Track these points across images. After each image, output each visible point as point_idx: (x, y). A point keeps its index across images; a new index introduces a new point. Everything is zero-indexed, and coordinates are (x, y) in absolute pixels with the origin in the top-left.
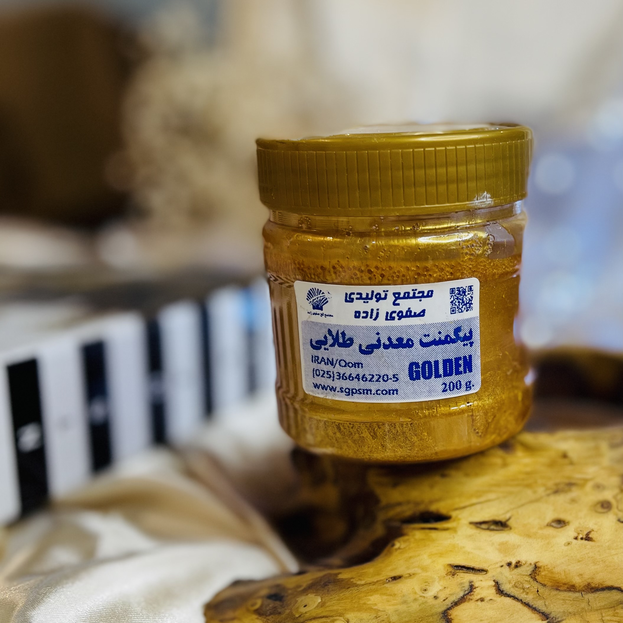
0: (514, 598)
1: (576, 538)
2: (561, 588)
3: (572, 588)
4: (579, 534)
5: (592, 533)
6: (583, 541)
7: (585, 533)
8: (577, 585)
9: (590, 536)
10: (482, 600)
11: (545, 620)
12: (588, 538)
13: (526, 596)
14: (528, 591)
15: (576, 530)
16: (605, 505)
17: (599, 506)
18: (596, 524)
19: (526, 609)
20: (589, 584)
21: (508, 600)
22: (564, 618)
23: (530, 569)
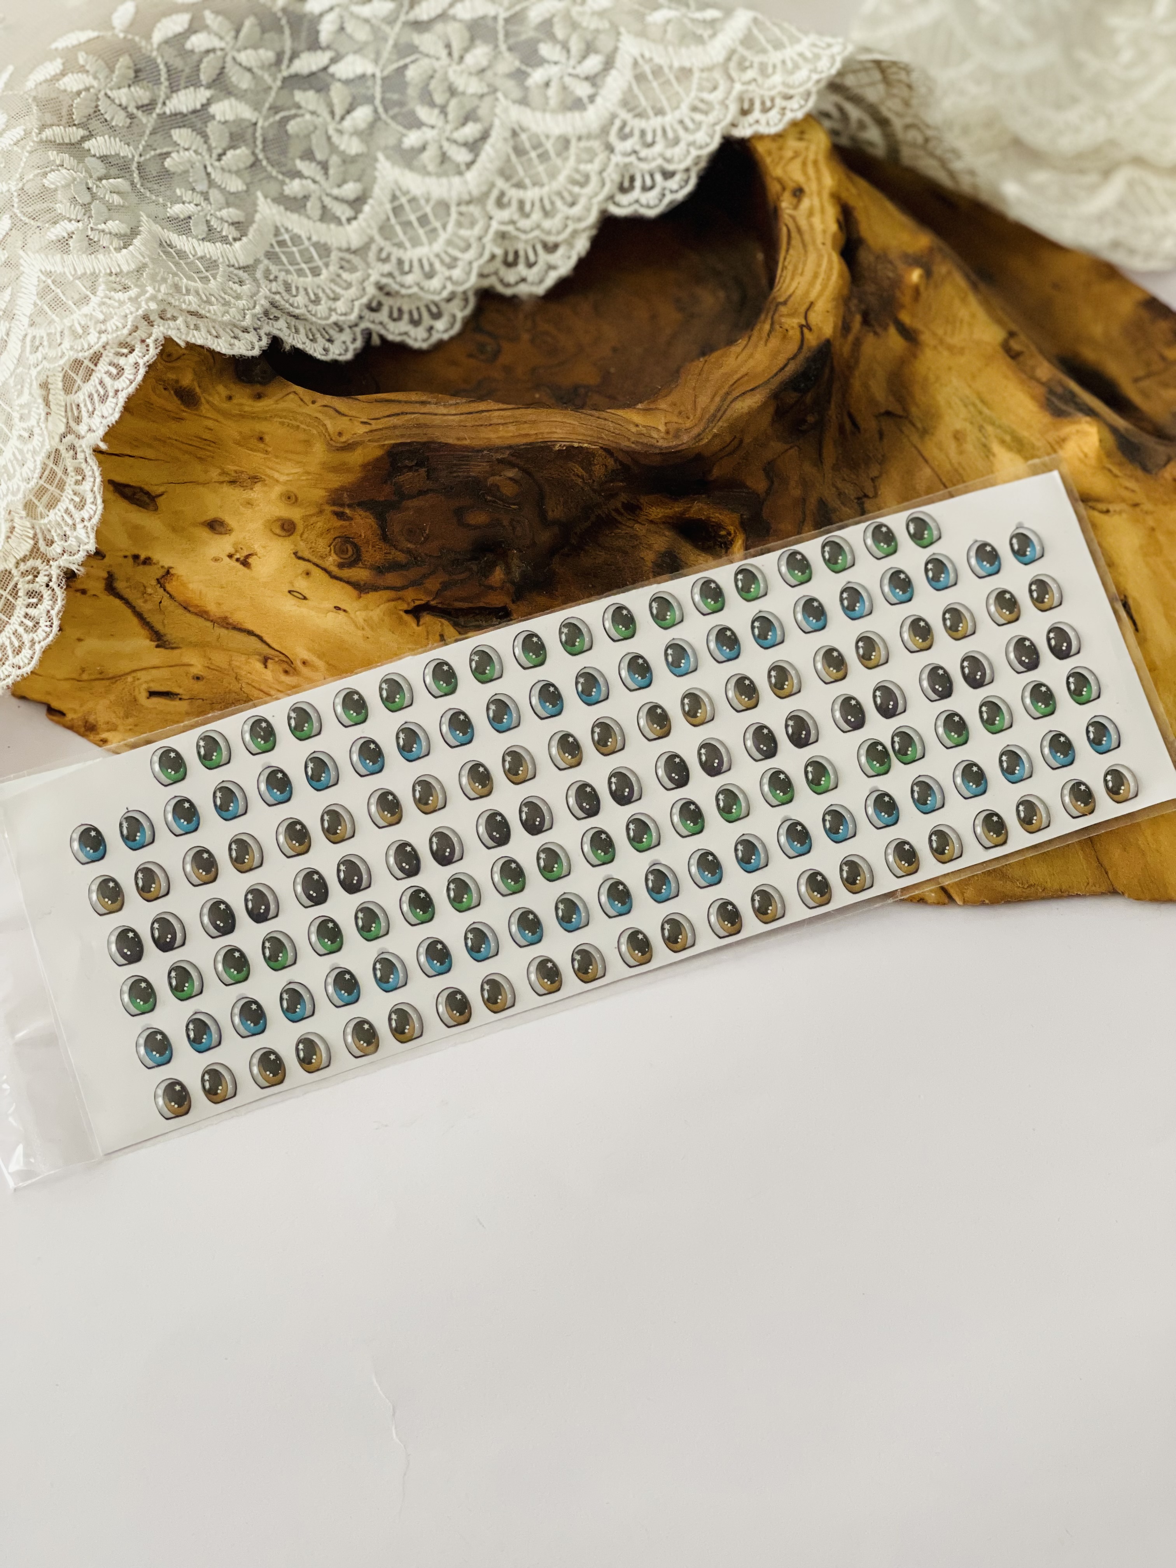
0: (127, 602)
2: (191, 609)
5: (255, 557)
6: (238, 565)
12: (245, 563)
15: (235, 545)
16: (286, 527)
17: (279, 523)
18: (264, 547)
19: (135, 621)
20: (226, 618)
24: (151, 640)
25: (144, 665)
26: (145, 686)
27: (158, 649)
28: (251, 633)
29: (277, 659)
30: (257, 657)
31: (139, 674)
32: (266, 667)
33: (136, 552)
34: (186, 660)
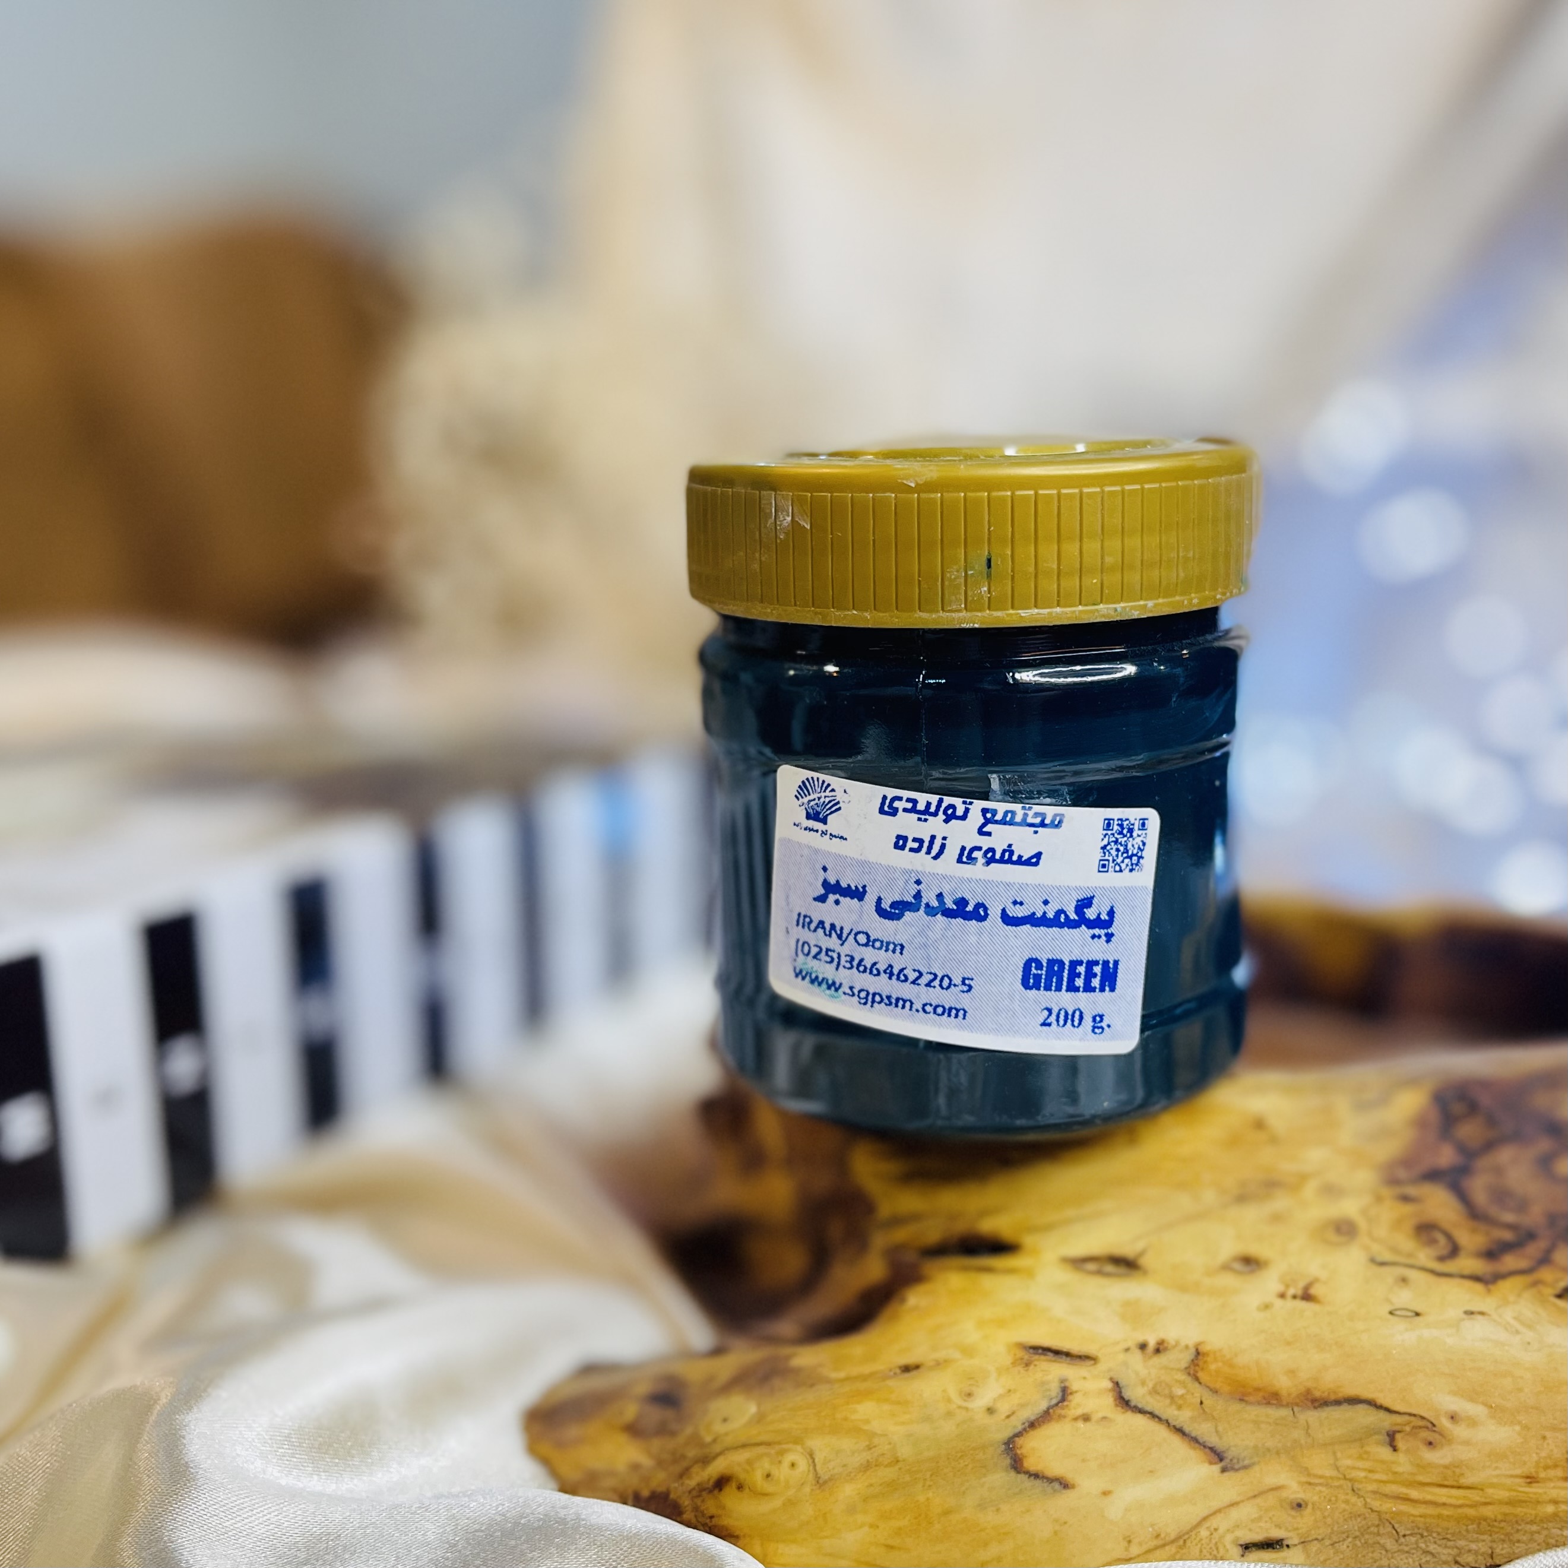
1: (1282, 1296)
3: (1272, 1398)
4: (1287, 1286)
7: (1301, 1284)
8: (1284, 1393)
9: (1313, 1291)
10: (1086, 1418)
11: (1215, 1463)
13: (1176, 1412)
14: (1180, 1402)
19: (1176, 1440)
20: (1308, 1391)
21: (1140, 1420)
22: (1256, 1459)
23: (1186, 1358)
24: (1211, 1463)
25: (1215, 1504)
26: (1229, 1538)
27: (1226, 1474)
28: (1354, 1401)
29: (1408, 1429)
30: (1377, 1437)
31: (1214, 1522)
32: (1395, 1449)
33: (1141, 1338)
34: (1271, 1480)
